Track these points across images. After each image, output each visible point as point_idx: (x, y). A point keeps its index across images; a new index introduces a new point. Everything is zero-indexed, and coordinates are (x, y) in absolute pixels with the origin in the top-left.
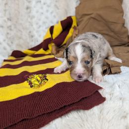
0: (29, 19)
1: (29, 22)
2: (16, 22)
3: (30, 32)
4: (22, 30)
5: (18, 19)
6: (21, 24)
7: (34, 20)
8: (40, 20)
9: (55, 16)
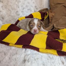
0: (16, 3)
1: (17, 5)
2: (7, 4)
3: (17, 12)
4: (11, 10)
5: (8, 2)
6: (11, 6)
7: (20, 4)
8: (24, 4)
9: (34, 3)
